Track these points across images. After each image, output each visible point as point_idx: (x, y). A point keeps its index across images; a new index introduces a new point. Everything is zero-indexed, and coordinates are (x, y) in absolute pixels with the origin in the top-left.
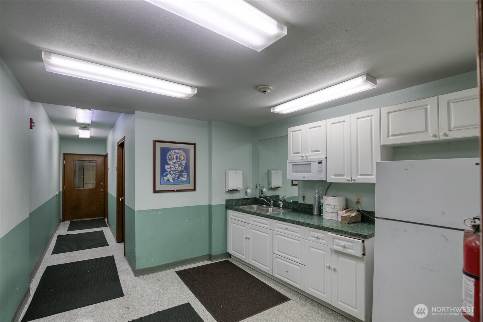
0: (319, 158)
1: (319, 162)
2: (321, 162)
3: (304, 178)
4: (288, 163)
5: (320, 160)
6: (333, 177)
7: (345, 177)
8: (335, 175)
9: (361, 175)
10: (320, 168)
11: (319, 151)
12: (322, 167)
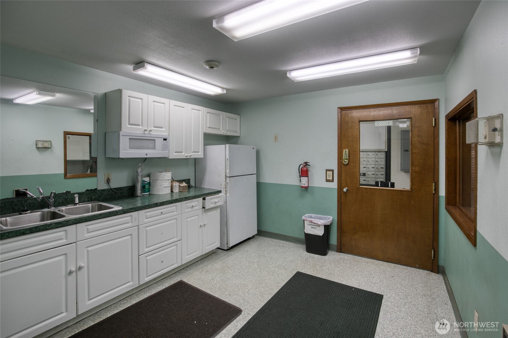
0: (164, 135)
1: (164, 139)
2: (166, 139)
3: (146, 155)
4: (122, 135)
5: (165, 137)
6: (174, 154)
7: (183, 154)
8: (176, 152)
9: (194, 152)
10: (165, 145)
11: (162, 128)
12: (167, 144)
